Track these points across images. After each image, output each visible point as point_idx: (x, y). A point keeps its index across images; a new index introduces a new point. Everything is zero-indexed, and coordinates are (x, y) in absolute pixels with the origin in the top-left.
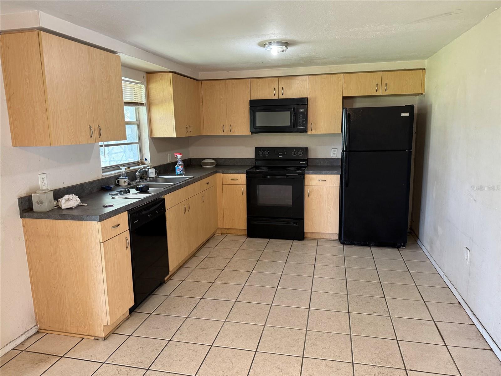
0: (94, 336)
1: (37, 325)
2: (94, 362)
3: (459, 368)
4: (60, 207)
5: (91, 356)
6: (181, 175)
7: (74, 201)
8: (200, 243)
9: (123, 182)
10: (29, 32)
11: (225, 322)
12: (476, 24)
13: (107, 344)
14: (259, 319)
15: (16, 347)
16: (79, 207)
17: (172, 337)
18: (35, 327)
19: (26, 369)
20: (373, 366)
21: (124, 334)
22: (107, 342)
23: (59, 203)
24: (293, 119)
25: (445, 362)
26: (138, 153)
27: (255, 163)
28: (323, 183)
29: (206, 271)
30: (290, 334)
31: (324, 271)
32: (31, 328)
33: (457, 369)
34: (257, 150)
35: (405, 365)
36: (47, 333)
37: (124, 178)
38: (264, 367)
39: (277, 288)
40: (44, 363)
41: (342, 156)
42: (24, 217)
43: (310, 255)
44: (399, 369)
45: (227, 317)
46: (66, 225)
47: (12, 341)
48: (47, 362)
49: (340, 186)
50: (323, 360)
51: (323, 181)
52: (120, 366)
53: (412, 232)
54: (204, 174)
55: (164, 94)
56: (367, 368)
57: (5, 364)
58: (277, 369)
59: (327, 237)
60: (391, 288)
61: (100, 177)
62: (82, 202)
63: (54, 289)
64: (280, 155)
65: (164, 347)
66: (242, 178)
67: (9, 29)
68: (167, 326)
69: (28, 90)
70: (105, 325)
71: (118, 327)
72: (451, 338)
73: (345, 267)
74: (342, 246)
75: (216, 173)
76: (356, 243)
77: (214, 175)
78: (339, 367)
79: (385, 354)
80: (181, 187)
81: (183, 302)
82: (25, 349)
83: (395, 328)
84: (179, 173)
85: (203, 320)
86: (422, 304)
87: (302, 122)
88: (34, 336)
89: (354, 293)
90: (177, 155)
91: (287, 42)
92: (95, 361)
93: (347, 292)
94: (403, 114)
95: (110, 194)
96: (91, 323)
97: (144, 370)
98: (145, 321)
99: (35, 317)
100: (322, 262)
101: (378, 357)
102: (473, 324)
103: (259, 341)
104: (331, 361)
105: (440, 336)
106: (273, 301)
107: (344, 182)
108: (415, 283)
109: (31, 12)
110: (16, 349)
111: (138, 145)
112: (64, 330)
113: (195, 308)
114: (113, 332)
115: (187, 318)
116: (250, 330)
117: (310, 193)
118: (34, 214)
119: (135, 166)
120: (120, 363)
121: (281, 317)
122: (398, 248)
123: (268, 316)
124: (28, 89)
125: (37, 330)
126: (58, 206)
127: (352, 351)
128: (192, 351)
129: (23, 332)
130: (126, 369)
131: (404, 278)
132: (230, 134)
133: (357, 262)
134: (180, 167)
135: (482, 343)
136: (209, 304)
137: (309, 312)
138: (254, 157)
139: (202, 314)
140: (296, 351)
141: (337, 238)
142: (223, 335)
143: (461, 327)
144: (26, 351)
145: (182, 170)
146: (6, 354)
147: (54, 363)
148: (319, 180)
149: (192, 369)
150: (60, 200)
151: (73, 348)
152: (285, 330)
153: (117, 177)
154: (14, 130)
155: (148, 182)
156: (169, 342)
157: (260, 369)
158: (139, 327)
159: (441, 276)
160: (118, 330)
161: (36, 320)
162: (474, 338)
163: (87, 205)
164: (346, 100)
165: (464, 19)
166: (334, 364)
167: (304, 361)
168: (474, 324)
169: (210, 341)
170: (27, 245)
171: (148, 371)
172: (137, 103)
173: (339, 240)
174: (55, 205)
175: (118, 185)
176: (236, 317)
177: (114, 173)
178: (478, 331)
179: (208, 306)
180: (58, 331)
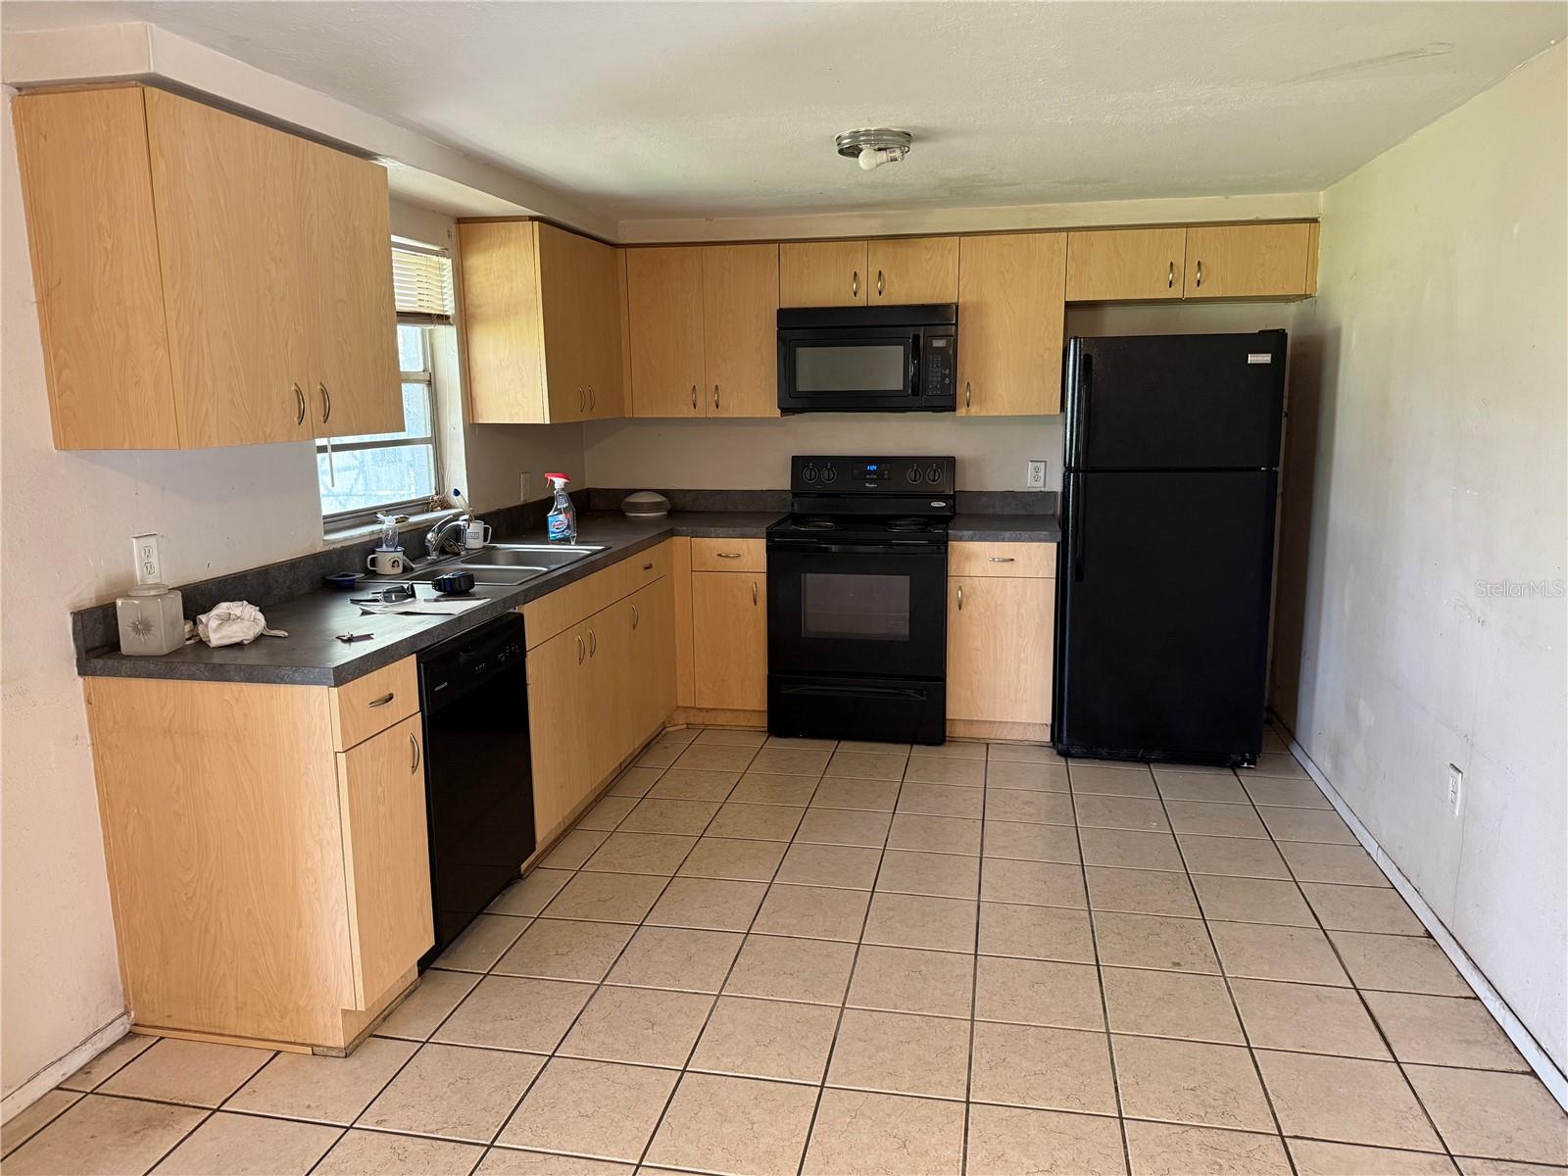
0: (312, 1046)
1: (127, 1012)
2: (319, 1127)
3: (1439, 1130)
4: (205, 642)
5: (309, 1107)
6: (566, 540)
7: (247, 623)
8: (625, 753)
9: (389, 564)
10: (112, 88)
11: (718, 996)
12: (1485, 88)
13: (356, 1069)
14: (824, 986)
15: (67, 1079)
16: (262, 642)
17: (559, 1045)
18: (121, 1019)
19: (104, 1149)
20: (1182, 1128)
21: (406, 1038)
22: (353, 1063)
23: (201, 628)
24: (912, 369)
25: (1396, 1111)
26: (430, 471)
27: (793, 505)
28: (1006, 569)
29: (649, 841)
30: (922, 1032)
31: (1014, 840)
32: (109, 1021)
33: (1435, 1134)
34: (799, 463)
35: (1280, 1121)
36: (162, 1038)
37: (393, 549)
38: (851, 1133)
39: (873, 891)
40: (159, 1131)
41: (1066, 486)
42: (90, 672)
43: (966, 791)
44: (1261, 1136)
45: (726, 981)
46: (227, 698)
47: (53, 1063)
48: (170, 1128)
49: (1057, 578)
50: (1031, 1111)
51: (1005, 561)
52: (404, 1138)
53: (1274, 718)
54: (637, 538)
55: (512, 288)
56: (1166, 1132)
57: (34, 1135)
58: (892, 1139)
59: (1016, 734)
60: (1221, 888)
61: (320, 548)
62: (270, 624)
63: (185, 899)
64: (871, 481)
65: (537, 1078)
66: (751, 553)
67: (48, 78)
68: (539, 1013)
69: (107, 273)
70: (347, 1010)
71: (387, 1015)
72: (1410, 1039)
73: (1077, 827)
74: (1061, 762)
75: (674, 535)
76: (1104, 752)
77: (666, 541)
78: (1079, 1132)
79: (1216, 1091)
80: (568, 578)
81: (585, 936)
82: (95, 1086)
83: (1240, 1012)
84: (560, 536)
85: (650, 991)
86: (1317, 939)
87: (939, 379)
88: (120, 1048)
89: (1109, 905)
90: (554, 479)
91: (908, 131)
92: (322, 1122)
93: (1088, 903)
94: (1252, 359)
95: (354, 602)
96: (302, 1003)
97: (477, 1148)
98: (467, 996)
99: (121, 988)
100: (1006, 812)
101: (1197, 1100)
102: (1473, 996)
103: (828, 1053)
104: (1053, 1113)
105: (1377, 1033)
106: (862, 933)
107: (1069, 565)
108: (1291, 874)
109: (121, 25)
110: (65, 1086)
111: (430, 446)
112: (215, 1027)
113: (621, 953)
114: (372, 1031)
115: (599, 986)
116: (798, 1022)
117: (964, 600)
118: (123, 661)
119: (422, 512)
120: (402, 1126)
121: (891, 980)
122: (1235, 767)
123: (851, 977)
124: (108, 266)
125: (128, 1026)
126: (197, 639)
127: (1116, 1082)
128: (623, 1087)
129: (87, 1035)
130: (423, 1147)
131: (1257, 861)
132: (713, 413)
133: (1110, 812)
134: (562, 517)
135: (1503, 1053)
136: (664, 943)
137: (975, 964)
138: (787, 486)
139: (647, 973)
140: (944, 1083)
141: (1048, 738)
142: (717, 1038)
143: (1438, 1006)
144: (97, 1094)
145: (568, 527)
146: (34, 1103)
147: (190, 1130)
148: (993, 560)
149: (630, 1142)
150: (203, 618)
151: (247, 1082)
152: (907, 1020)
153: (372, 546)
154: (59, 397)
155: (463, 562)
156: (549, 1060)
157: (838, 1141)
158: (451, 1014)
159: (1369, 854)
160: (386, 1024)
161: (125, 996)
162: (1480, 1038)
163: (286, 634)
164: (1074, 314)
165: (1454, 73)
166: (1064, 1121)
167: (970, 1114)
168: (1477, 998)
169: (678, 1056)
170: (99, 759)
171: (491, 1149)
172: (430, 315)
173: (1051, 744)
174: (187, 636)
175: (373, 574)
176: (754, 982)
177: (361, 536)
178: (1489, 1017)
179: (664, 947)
180: (196, 1032)
